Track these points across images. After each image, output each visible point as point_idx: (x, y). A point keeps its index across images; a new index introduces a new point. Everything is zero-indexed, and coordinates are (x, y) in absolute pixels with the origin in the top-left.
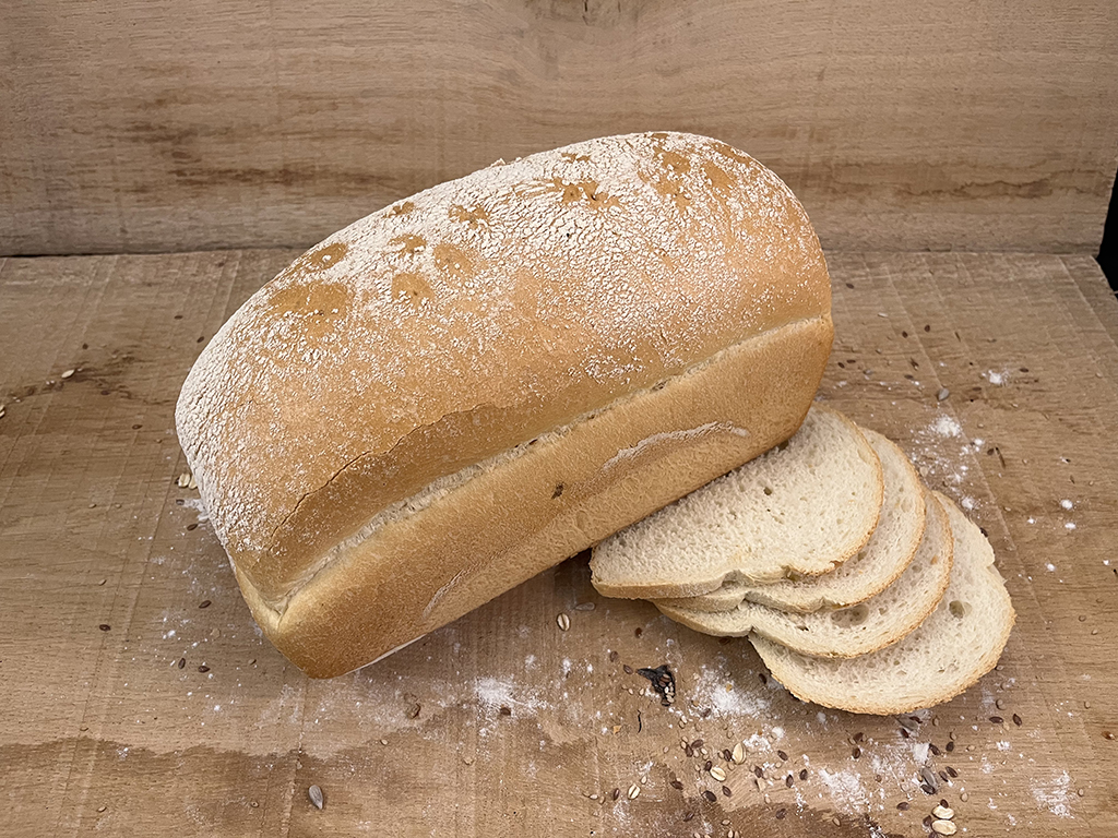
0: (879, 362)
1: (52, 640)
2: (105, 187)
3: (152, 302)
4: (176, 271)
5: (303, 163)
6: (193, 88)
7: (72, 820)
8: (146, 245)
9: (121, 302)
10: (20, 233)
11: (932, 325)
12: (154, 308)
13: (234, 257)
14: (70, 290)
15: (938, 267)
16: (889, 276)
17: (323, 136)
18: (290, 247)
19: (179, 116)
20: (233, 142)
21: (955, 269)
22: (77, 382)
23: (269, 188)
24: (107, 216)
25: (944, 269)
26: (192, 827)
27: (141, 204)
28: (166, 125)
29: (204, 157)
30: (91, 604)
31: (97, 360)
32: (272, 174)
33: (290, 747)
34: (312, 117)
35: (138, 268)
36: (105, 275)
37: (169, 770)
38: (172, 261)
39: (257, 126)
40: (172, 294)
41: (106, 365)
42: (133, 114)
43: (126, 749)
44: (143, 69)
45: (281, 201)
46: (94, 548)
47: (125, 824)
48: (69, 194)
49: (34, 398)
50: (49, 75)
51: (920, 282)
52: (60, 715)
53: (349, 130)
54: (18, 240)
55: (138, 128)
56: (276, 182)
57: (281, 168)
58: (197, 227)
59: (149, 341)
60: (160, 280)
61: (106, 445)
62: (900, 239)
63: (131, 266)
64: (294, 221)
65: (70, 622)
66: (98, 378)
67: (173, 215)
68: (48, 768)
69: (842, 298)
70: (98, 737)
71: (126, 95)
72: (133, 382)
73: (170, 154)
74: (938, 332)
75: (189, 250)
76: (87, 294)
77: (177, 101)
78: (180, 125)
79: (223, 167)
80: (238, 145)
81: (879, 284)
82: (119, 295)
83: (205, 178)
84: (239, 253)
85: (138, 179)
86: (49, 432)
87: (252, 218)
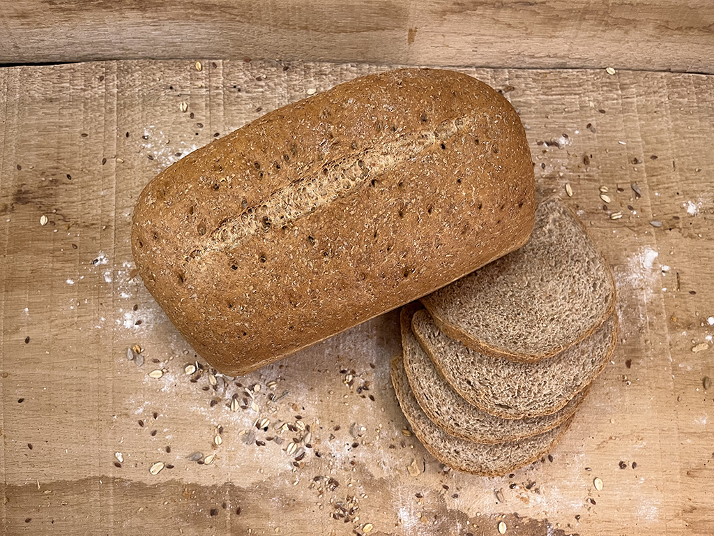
1: (66, 415)
3: (57, 120)
4: (68, 85)
7: (108, 522)
12: (60, 127)
13: (111, 69)
16: (635, 100)
22: (23, 204)
23: (128, 13)
26: (177, 525)
27: (25, 26)
30: (84, 391)
31: (31, 182)
33: (223, 481)
37: (157, 494)
38: (62, 74)
41: (39, 188)
43: (129, 483)
46: (75, 351)
47: (139, 524)
52: (84, 464)
56: (133, 9)
58: (74, 43)
59: (65, 162)
60: (58, 96)
63: (31, 79)
65: (75, 403)
66: (36, 200)
68: (86, 494)
70: (111, 475)
72: (63, 205)
82: (31, 113)
84: (114, 65)
86: (17, 253)
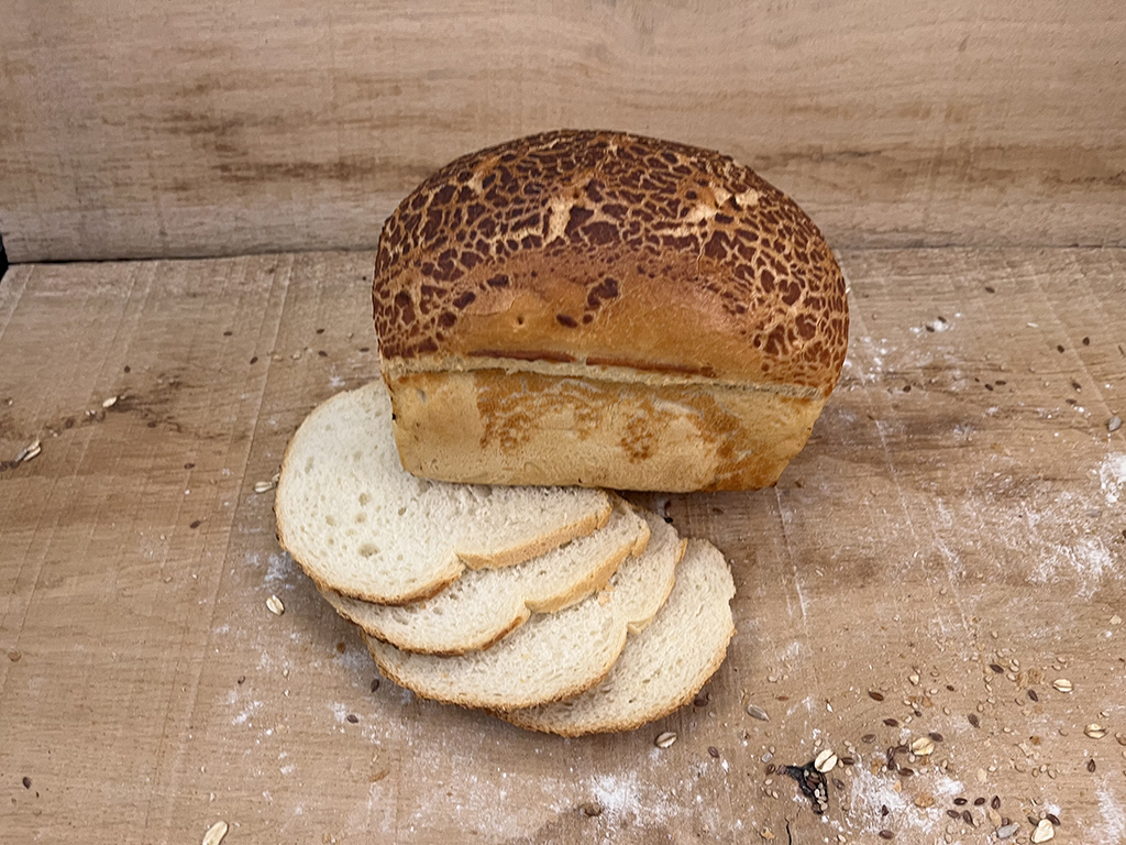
0: (1035, 383)
1: (107, 726)
2: (143, 185)
3: (198, 316)
4: (223, 279)
5: (361, 156)
6: (237, 72)
8: (189, 248)
9: (164, 316)
10: (48, 236)
11: (1091, 338)
12: (200, 323)
13: (284, 261)
14: (106, 303)
15: (1091, 266)
16: (1035, 278)
17: (383, 124)
18: (346, 250)
19: (223, 104)
20: (283, 132)
21: (1109, 269)
22: (121, 411)
23: (323, 184)
24: (144, 217)
25: (1098, 269)
27: (183, 203)
28: (209, 114)
29: (250, 150)
30: (149, 682)
31: (141, 386)
32: (326, 168)
34: (372, 103)
35: (181, 275)
36: (144, 284)
38: (217, 267)
39: (310, 113)
40: (220, 306)
41: (151, 392)
42: (170, 103)
44: (181, 50)
45: (337, 197)
46: (149, 614)
48: (101, 192)
49: (72, 432)
50: (75, 59)
51: (1071, 284)
53: (412, 117)
54: (45, 244)
55: (176, 118)
56: (331, 177)
57: (337, 161)
58: (243, 228)
59: (198, 362)
60: (205, 290)
61: (156, 488)
62: (1044, 233)
63: (172, 274)
64: (351, 220)
66: (143, 407)
67: (218, 214)
69: (981, 305)
71: (162, 80)
72: (182, 412)
73: (213, 147)
74: (1099, 345)
75: (234, 254)
76: (126, 307)
77: (219, 87)
78: (225, 114)
79: (271, 161)
80: (289, 135)
81: (1023, 288)
82: (162, 308)
83: (253, 173)
84: (291, 257)
85: (179, 175)
86: (93, 473)
87: (305, 218)
